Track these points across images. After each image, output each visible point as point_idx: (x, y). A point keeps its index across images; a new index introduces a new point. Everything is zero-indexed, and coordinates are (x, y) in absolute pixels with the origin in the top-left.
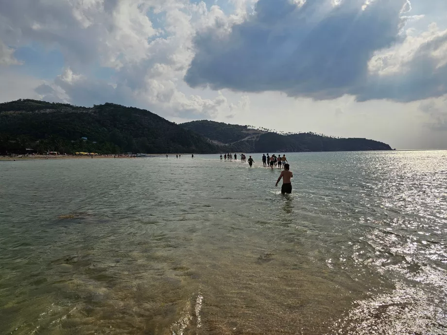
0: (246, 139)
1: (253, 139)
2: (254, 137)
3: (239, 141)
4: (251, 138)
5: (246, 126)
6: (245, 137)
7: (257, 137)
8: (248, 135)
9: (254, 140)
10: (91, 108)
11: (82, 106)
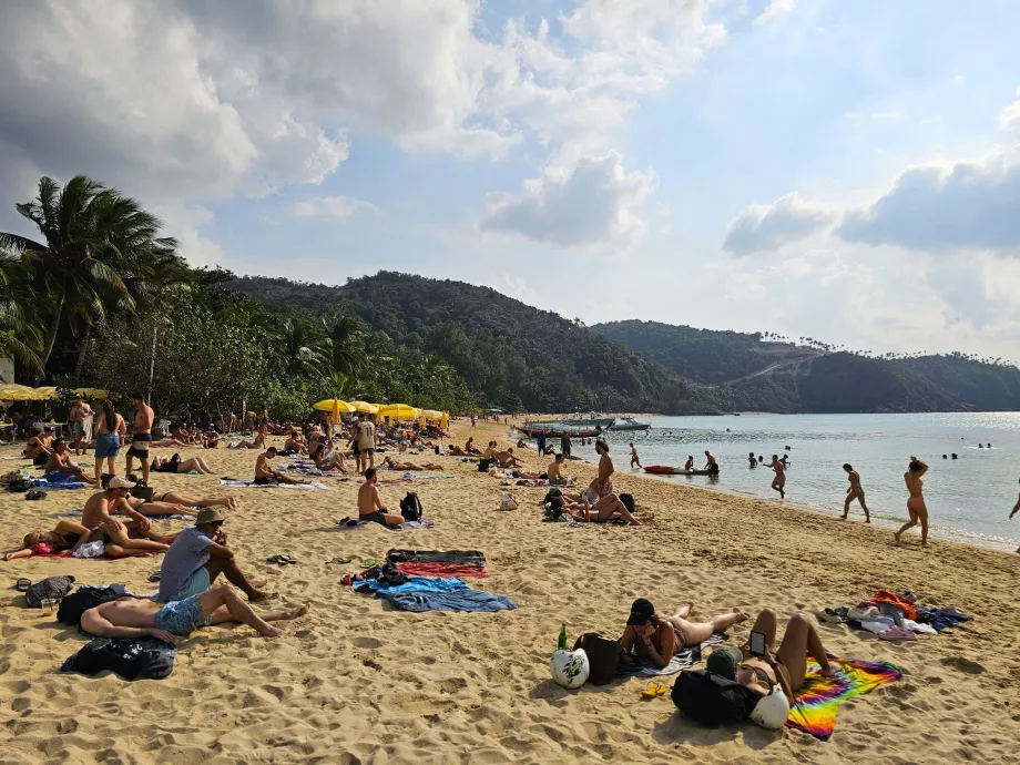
0: (769, 370)
1: (789, 371)
2: (791, 366)
3: (748, 378)
4: (785, 369)
5: (758, 335)
6: (763, 368)
7: (804, 365)
8: (771, 360)
9: (794, 374)
10: (341, 288)
11: (318, 284)
